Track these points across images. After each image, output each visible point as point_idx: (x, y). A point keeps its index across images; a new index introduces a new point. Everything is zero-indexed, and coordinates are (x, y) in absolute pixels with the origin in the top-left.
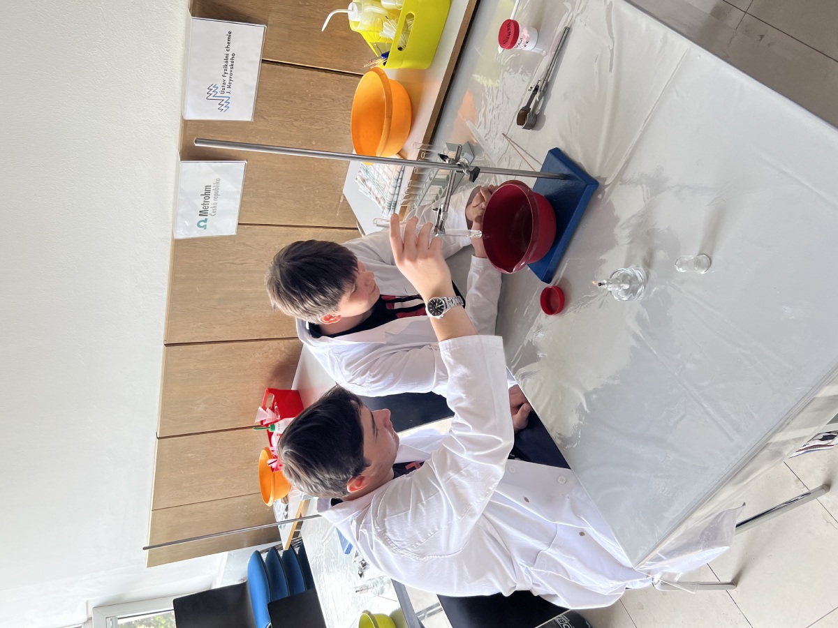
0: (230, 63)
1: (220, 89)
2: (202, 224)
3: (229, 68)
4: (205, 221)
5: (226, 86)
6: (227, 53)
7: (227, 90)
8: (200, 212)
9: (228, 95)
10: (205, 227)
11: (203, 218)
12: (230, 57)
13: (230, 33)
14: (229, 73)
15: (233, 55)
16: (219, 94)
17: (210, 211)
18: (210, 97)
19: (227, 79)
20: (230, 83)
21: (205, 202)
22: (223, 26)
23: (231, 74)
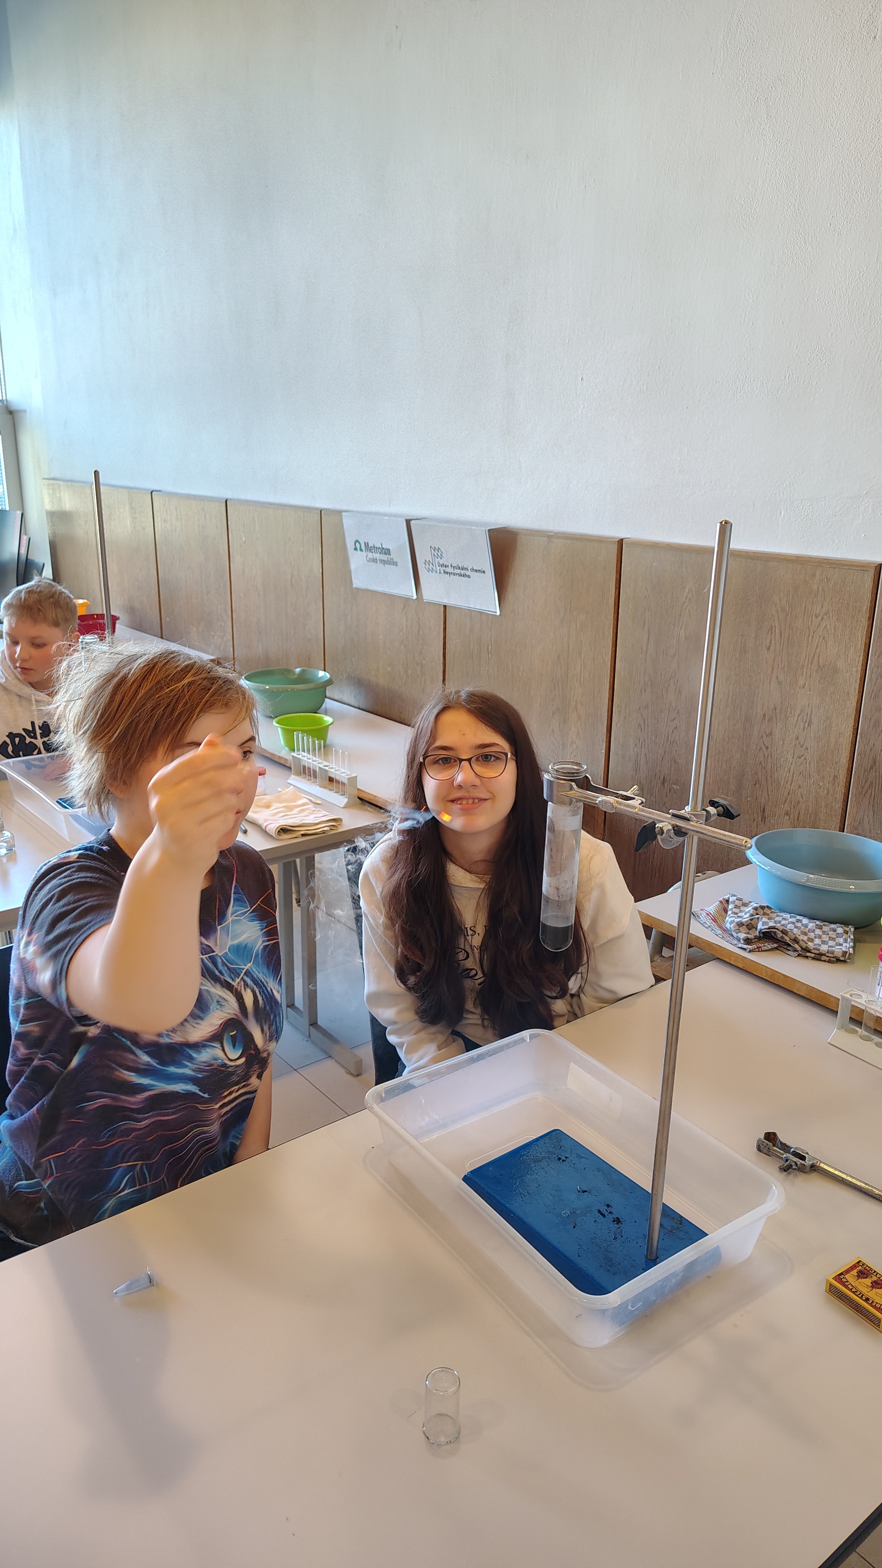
0: (463, 572)
1: (441, 562)
2: (358, 545)
3: (458, 571)
4: (361, 550)
5: (444, 568)
6: (469, 569)
7: (442, 569)
9: (438, 572)
10: (356, 549)
11: (363, 547)
12: (468, 573)
13: (484, 572)
14: (455, 572)
15: (469, 577)
16: (437, 560)
17: (370, 555)
18: (433, 551)
19: (449, 570)
20: (447, 573)
21: (376, 548)
22: (486, 562)
23: (454, 574)
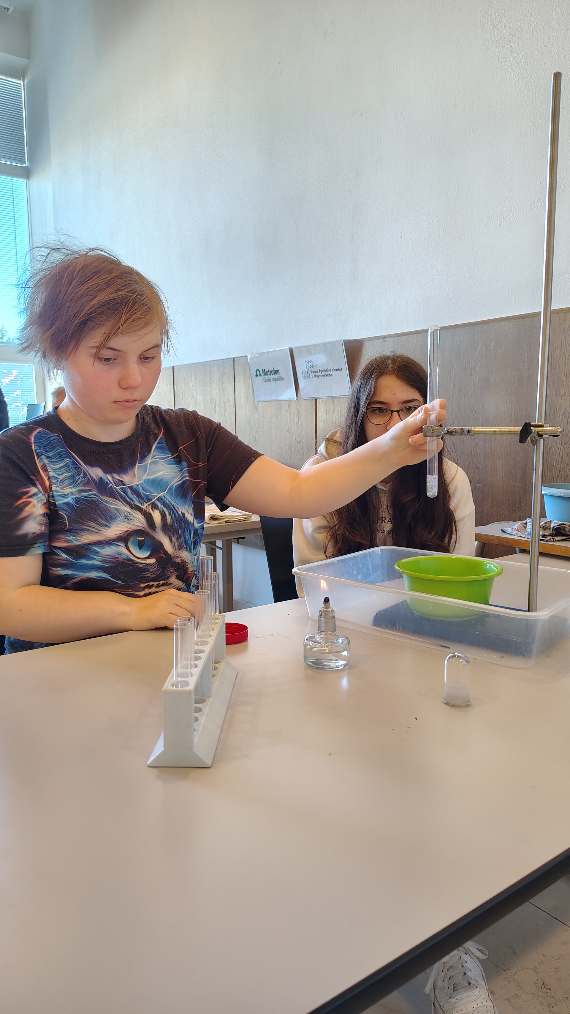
0: (327, 373)
1: (313, 370)
2: (258, 373)
3: (324, 374)
4: (260, 375)
6: (332, 370)
8: (264, 370)
9: (311, 377)
10: (257, 376)
11: (262, 373)
12: (331, 373)
13: (341, 369)
14: (322, 374)
15: (331, 375)
16: (310, 369)
17: (266, 377)
18: (307, 364)
19: (319, 374)
20: (317, 376)
21: (270, 371)
22: (344, 363)
23: (322, 376)
